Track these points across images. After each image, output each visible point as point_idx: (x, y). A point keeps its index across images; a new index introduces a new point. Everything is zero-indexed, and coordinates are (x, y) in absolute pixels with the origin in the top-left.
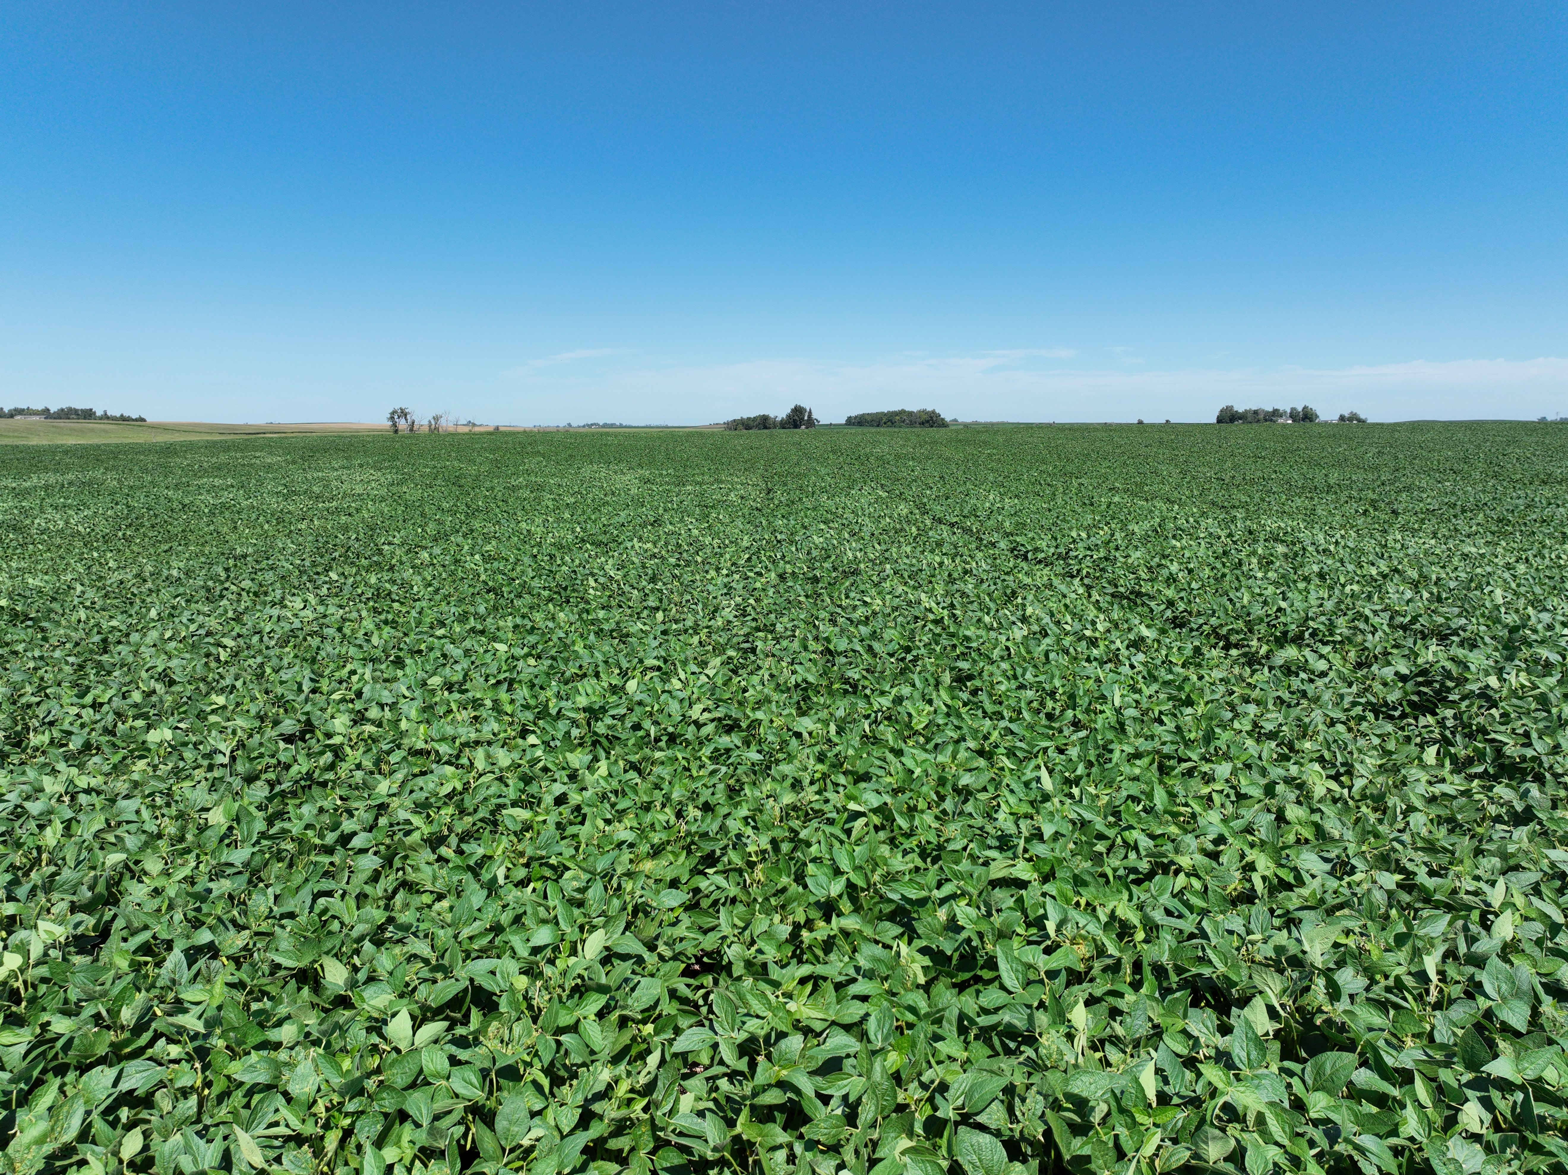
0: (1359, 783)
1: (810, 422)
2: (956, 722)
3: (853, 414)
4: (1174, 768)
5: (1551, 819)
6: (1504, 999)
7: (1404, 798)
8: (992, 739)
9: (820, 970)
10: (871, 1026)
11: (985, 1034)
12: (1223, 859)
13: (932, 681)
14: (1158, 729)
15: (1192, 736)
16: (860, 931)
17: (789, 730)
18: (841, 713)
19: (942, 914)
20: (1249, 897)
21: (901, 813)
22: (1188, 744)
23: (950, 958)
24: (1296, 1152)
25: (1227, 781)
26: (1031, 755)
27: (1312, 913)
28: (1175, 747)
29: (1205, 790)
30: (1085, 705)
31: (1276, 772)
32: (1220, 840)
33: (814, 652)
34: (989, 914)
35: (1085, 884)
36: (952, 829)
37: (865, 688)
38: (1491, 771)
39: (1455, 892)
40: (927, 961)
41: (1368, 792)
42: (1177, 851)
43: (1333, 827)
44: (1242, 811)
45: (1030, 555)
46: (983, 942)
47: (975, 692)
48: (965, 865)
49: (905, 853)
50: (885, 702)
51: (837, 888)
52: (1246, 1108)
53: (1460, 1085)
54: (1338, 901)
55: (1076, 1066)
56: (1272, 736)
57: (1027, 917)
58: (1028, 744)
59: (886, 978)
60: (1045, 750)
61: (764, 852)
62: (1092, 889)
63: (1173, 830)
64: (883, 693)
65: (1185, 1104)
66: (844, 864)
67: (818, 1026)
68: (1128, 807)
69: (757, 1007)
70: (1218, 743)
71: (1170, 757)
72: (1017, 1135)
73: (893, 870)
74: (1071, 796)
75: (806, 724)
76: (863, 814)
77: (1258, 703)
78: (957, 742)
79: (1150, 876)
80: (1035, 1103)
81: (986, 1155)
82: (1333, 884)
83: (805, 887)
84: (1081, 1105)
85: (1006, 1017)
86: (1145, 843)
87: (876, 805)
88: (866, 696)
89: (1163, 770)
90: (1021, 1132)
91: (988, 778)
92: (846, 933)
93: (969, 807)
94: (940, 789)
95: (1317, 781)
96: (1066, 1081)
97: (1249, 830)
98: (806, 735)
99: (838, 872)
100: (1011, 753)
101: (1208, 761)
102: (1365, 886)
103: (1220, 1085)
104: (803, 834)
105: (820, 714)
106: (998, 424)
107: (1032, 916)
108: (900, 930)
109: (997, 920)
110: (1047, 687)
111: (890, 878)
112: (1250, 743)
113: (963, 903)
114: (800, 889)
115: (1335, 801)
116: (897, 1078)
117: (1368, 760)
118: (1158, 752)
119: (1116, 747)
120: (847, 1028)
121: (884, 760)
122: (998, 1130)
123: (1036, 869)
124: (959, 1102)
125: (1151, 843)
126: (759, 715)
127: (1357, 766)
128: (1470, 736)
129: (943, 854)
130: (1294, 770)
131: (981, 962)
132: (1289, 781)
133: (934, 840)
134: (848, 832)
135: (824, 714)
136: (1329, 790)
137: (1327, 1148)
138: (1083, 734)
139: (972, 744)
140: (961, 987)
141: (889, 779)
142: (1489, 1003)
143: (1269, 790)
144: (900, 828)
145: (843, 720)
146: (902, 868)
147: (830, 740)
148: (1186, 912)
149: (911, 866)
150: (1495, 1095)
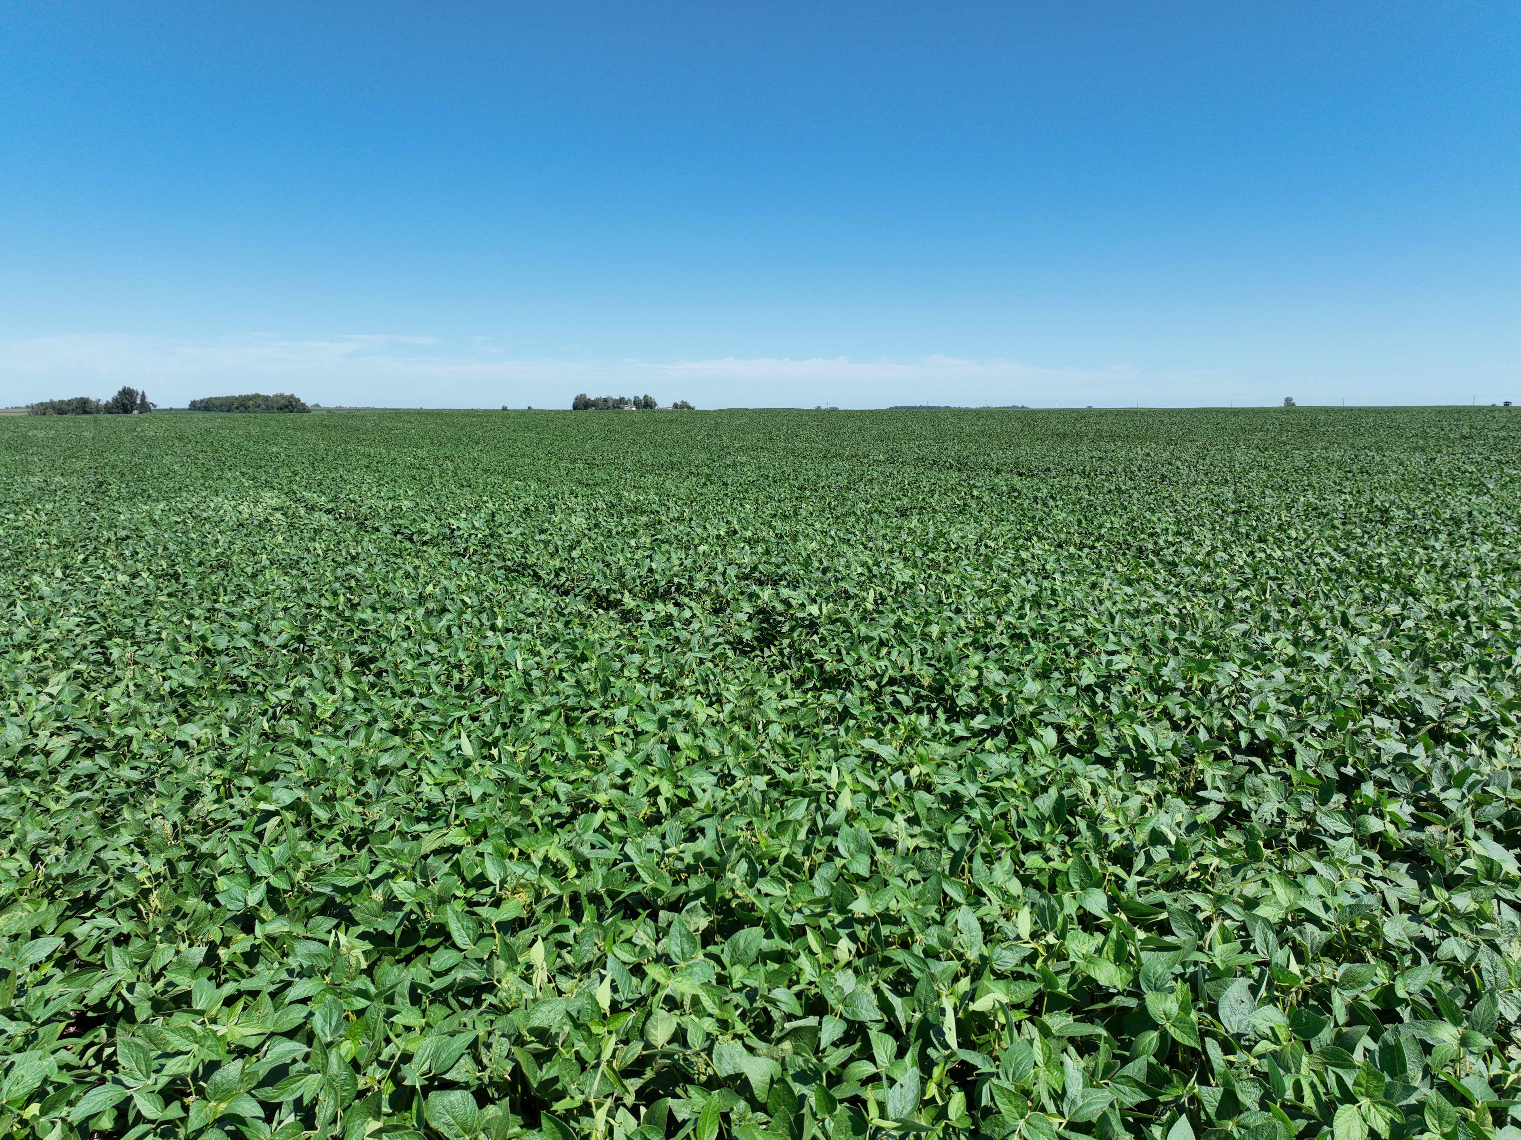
0: (728, 708)
1: (145, 407)
2: (365, 706)
3: (198, 397)
4: (578, 719)
5: (862, 713)
6: (852, 856)
7: (763, 714)
8: (406, 716)
9: (246, 984)
10: (318, 1023)
11: (439, 997)
12: (633, 790)
13: (331, 669)
14: (561, 686)
15: (591, 687)
16: (289, 933)
17: (169, 740)
18: (233, 713)
19: (378, 895)
20: (655, 819)
21: (319, 805)
22: (588, 695)
23: (392, 938)
24: (725, 1016)
25: (625, 722)
26: (446, 727)
27: (710, 820)
28: (577, 699)
29: (609, 733)
30: (492, 672)
31: (665, 708)
32: (627, 773)
33: (189, 654)
34: (427, 884)
35: (518, 835)
36: (375, 811)
37: (255, 684)
38: (818, 685)
39: (805, 782)
40: (367, 946)
41: (736, 714)
42: (594, 790)
43: (713, 748)
44: (642, 746)
45: (415, 538)
46: (424, 913)
47: (379, 675)
48: (394, 843)
49: (329, 845)
50: (285, 695)
51: (256, 895)
52: (683, 994)
53: (833, 927)
54: (727, 807)
55: (535, 1000)
56: (658, 678)
57: (464, 879)
58: (442, 716)
59: (327, 972)
60: (460, 719)
61: (157, 876)
62: (525, 838)
63: (585, 773)
64: (278, 687)
65: (633, 1007)
66: (262, 868)
67: (252, 1043)
68: (544, 759)
69: (177, 1042)
70: (613, 690)
71: (574, 709)
72: (486, 1081)
73: (317, 863)
74: (491, 757)
75: (191, 732)
76: (276, 813)
77: (641, 652)
78: (369, 725)
79: (573, 816)
80: (501, 1046)
81: (459, 1111)
82: (720, 794)
83: (216, 904)
84: (542, 1034)
85: (459, 975)
86: (563, 789)
87: (289, 801)
88: (259, 692)
89: (570, 722)
90: (490, 1078)
91: (407, 754)
92: (272, 939)
93: (392, 787)
94: (358, 773)
95: (699, 710)
96: (527, 1017)
97: (648, 761)
98: (193, 743)
99: (253, 879)
100: (426, 727)
101: (606, 708)
102: (744, 790)
103: (662, 980)
104: (204, 848)
105: (207, 719)
106: (364, 409)
107: (469, 877)
108: (334, 922)
109: (435, 888)
110: (452, 660)
111: (317, 873)
112: (639, 686)
113: (400, 880)
114: (210, 906)
115: (714, 724)
116: (355, 1066)
117: (732, 688)
118: (563, 706)
119: (526, 707)
120: (290, 1035)
121: (291, 754)
122: (467, 1083)
123: (468, 832)
124: (425, 1068)
125: (570, 787)
126: (130, 731)
127: (725, 693)
128: (801, 659)
129: (370, 837)
130: (678, 704)
131: (423, 932)
132: (677, 714)
133: (359, 824)
134: (260, 835)
135: (211, 718)
136: (709, 716)
137: (747, 1006)
138: (494, 698)
139: (385, 724)
140: (408, 960)
141: (299, 774)
142: (844, 861)
143: (662, 724)
144: (317, 820)
145: (237, 720)
146: (328, 860)
147: (223, 744)
148: (608, 844)
149: (337, 855)
150: (858, 928)
